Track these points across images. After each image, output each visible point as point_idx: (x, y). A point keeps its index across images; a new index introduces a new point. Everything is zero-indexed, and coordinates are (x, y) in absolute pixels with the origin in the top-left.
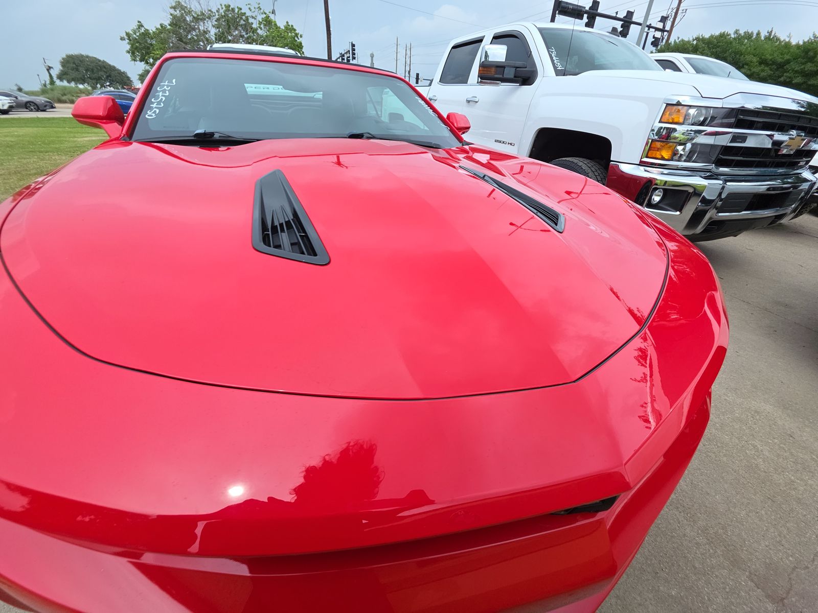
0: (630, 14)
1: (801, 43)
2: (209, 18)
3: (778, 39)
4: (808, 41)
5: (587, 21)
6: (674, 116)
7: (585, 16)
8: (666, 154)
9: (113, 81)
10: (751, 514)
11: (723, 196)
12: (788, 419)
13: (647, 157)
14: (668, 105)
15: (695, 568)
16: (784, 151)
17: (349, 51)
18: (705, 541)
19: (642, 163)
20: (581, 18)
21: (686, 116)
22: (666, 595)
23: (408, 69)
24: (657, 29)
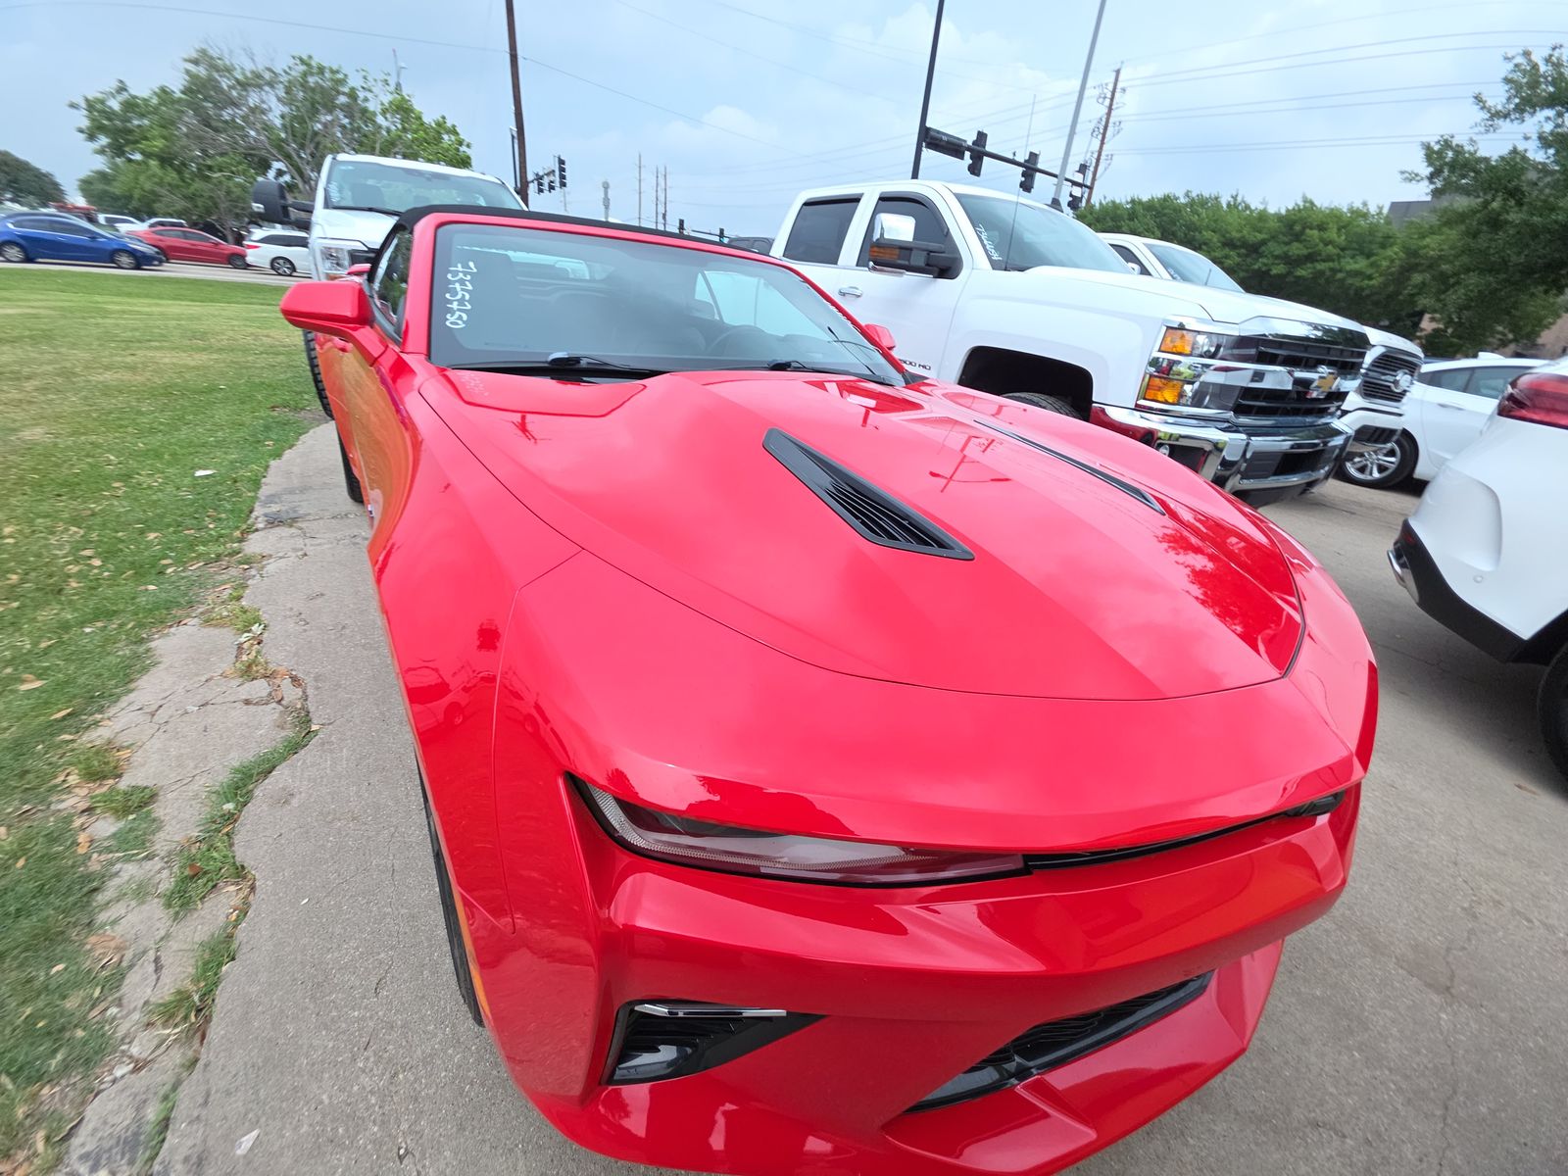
0: (1034, 157)
1: (1283, 212)
2: (271, 84)
3: (1247, 207)
4: (1294, 209)
5: (971, 162)
6: (1178, 343)
7: (967, 154)
8: (1169, 395)
9: (21, 191)
10: (1375, 888)
11: (1248, 455)
12: (1382, 764)
13: (1145, 399)
14: (1168, 328)
15: (1333, 960)
16: (1314, 395)
17: (554, 171)
18: (1334, 927)
19: (1138, 408)
20: (962, 157)
21: (1194, 346)
22: (1310, 997)
23: (661, 210)
24: (1075, 183)
